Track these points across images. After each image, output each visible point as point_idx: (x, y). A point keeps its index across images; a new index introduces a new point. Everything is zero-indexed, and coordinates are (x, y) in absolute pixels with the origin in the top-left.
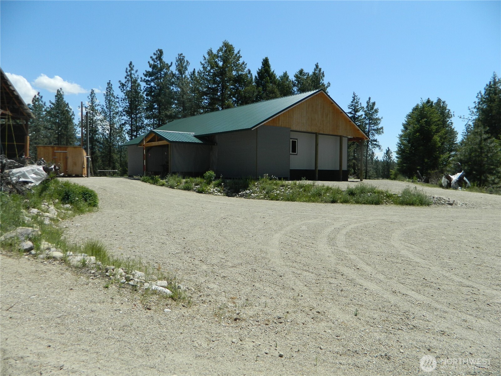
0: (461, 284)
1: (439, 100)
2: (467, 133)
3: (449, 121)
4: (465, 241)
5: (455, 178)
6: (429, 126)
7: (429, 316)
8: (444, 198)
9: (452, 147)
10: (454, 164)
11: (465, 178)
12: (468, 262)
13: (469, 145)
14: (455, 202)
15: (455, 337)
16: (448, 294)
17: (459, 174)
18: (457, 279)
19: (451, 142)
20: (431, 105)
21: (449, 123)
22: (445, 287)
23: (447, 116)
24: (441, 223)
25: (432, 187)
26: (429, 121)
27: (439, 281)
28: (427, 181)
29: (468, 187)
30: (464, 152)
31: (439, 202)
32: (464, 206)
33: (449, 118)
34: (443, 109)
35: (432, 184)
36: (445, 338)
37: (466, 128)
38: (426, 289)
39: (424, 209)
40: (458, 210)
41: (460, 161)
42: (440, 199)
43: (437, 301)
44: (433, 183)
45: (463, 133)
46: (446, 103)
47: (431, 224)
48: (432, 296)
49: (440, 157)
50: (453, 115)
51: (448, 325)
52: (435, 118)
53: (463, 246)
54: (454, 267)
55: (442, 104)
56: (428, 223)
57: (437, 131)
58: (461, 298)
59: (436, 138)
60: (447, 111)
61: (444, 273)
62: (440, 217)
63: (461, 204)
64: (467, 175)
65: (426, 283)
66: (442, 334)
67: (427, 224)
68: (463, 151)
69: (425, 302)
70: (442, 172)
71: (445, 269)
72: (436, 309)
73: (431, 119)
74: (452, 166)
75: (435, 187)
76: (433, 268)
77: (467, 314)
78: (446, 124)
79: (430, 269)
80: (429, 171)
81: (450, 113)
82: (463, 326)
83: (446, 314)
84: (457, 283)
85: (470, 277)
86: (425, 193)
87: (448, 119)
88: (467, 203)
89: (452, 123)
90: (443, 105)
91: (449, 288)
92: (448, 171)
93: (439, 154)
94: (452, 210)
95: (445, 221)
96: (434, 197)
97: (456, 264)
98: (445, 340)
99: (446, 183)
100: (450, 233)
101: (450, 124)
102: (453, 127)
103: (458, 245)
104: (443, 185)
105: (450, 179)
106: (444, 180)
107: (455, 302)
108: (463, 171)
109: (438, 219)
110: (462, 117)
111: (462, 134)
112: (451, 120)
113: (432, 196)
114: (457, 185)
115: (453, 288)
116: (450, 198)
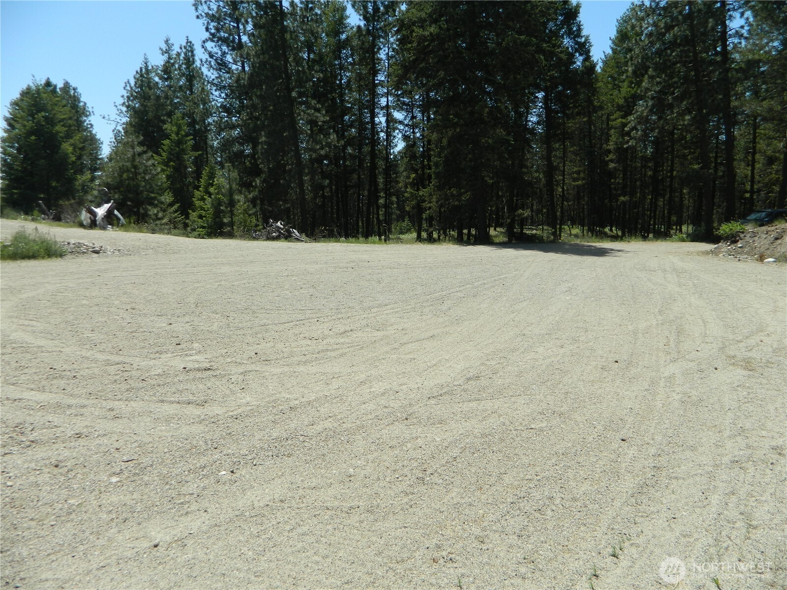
0: (108, 363)
1: (67, 86)
2: (117, 144)
3: (87, 122)
4: (116, 302)
5: (101, 211)
6: (52, 126)
7: (56, 419)
8: (86, 244)
9: (96, 164)
10: (99, 191)
11: (116, 212)
12: (119, 331)
13: (118, 161)
14: (103, 248)
15: (96, 435)
16: (88, 380)
17: (106, 206)
18: (103, 357)
19: (94, 155)
20: (54, 91)
21: (87, 124)
22: (85, 373)
23: (83, 113)
24: (81, 281)
25: (68, 227)
26: (52, 118)
27: (75, 366)
28: (57, 218)
29: (122, 225)
30: (112, 171)
31: (78, 250)
32: (117, 253)
33: (87, 116)
34: (75, 101)
35: (68, 222)
36: (82, 442)
37: (115, 136)
38: (55, 382)
39: (54, 263)
40: (109, 260)
41: (108, 185)
42: (79, 245)
43: (71, 396)
44: (69, 220)
45: (111, 142)
46: (79, 90)
47: (66, 285)
48: (64, 390)
49: (76, 180)
50: (93, 112)
51: (86, 423)
52: (62, 113)
53: (113, 310)
54: (99, 341)
55: (73, 91)
56: (60, 283)
57: (68, 136)
58: (107, 382)
59: (67, 147)
60: (82, 104)
61: (84, 353)
62: (81, 273)
63: (112, 250)
64: (119, 206)
65: (54, 374)
66: (78, 437)
67: (59, 285)
68: (110, 170)
69: (51, 402)
70: (81, 203)
71: (85, 347)
72: (69, 406)
73: (55, 114)
74: (95, 193)
75: (71, 227)
76: (67, 350)
77: (115, 400)
78: (83, 126)
79: (61, 352)
80: (61, 202)
81: (87, 109)
82: (109, 417)
83: (85, 409)
84: (103, 363)
85: (120, 350)
86: (53, 237)
87: (85, 118)
88: (120, 248)
89: (92, 125)
90: (74, 94)
91: (91, 372)
92: (91, 202)
93: (75, 173)
94: (99, 261)
95: (87, 278)
96: (69, 243)
97: (102, 337)
98: (82, 444)
99: (89, 221)
100: (94, 294)
101: (89, 126)
102: (94, 132)
103: (106, 310)
104: (85, 223)
105: (94, 214)
106: (84, 216)
107: (99, 389)
108: (112, 201)
109: (77, 276)
110: (107, 117)
111: (110, 144)
112: (90, 121)
113: (67, 241)
114: (106, 222)
115: (96, 371)
116: (95, 243)
